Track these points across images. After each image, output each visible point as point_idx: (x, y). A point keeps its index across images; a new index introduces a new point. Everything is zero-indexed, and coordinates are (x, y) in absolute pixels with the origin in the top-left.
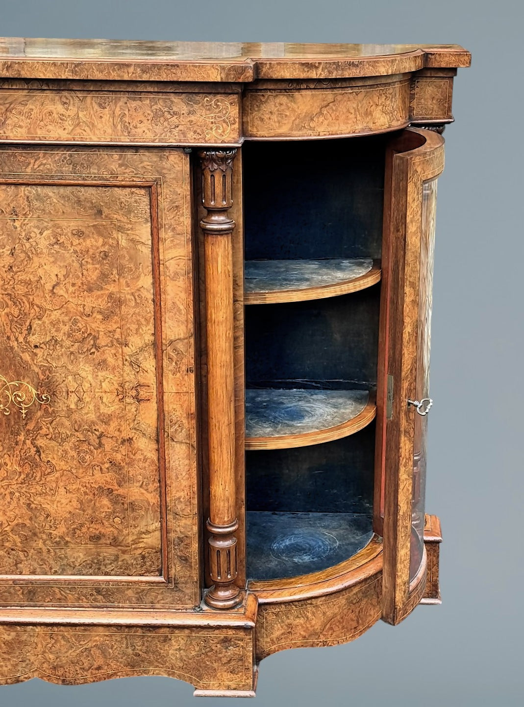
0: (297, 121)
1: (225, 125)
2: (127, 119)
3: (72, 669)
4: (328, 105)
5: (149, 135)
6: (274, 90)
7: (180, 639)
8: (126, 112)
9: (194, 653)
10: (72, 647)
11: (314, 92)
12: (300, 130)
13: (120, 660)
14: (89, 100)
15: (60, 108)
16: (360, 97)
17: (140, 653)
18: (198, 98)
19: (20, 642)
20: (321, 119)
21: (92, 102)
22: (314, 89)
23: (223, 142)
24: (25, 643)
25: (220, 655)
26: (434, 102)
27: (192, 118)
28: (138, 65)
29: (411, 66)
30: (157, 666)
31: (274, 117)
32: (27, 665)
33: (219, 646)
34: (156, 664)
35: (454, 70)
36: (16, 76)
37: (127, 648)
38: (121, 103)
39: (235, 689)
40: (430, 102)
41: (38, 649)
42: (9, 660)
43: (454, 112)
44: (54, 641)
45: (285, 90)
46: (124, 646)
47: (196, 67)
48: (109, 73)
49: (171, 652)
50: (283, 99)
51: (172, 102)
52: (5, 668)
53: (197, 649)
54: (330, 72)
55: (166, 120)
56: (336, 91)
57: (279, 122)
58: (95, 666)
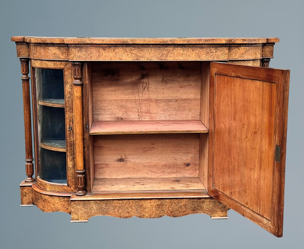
0: (240, 55)
1: (225, 55)
2: (199, 54)
3: (176, 212)
4: (247, 51)
5: (205, 58)
6: (234, 47)
7: (207, 202)
8: (199, 52)
9: (211, 206)
10: (177, 206)
11: (244, 47)
12: (240, 57)
13: (190, 209)
14: (190, 49)
15: (182, 52)
16: (254, 49)
17: (196, 207)
18: (218, 48)
19: (162, 205)
20: (245, 54)
21: (190, 50)
22: (244, 46)
23: (224, 59)
24: (163, 205)
25: (219, 207)
26: (269, 52)
27: (216, 53)
28: (204, 40)
29: (265, 42)
30: (201, 211)
31: (234, 54)
32: (163, 211)
33: (218, 204)
34: (200, 210)
35: (274, 43)
36: (173, 43)
37: (192, 205)
38: (198, 50)
39: (222, 217)
40: (267, 52)
41: (167, 206)
42: (158, 210)
43: (274, 55)
44: (171, 204)
45: (237, 47)
46: (191, 205)
47: (219, 40)
48: (197, 42)
49: (204, 206)
50: (237, 49)
51: (211, 49)
52: (157, 213)
53: (212, 205)
54: (249, 42)
55: (209, 54)
56: (249, 47)
57: (235, 55)
58: (183, 211)
